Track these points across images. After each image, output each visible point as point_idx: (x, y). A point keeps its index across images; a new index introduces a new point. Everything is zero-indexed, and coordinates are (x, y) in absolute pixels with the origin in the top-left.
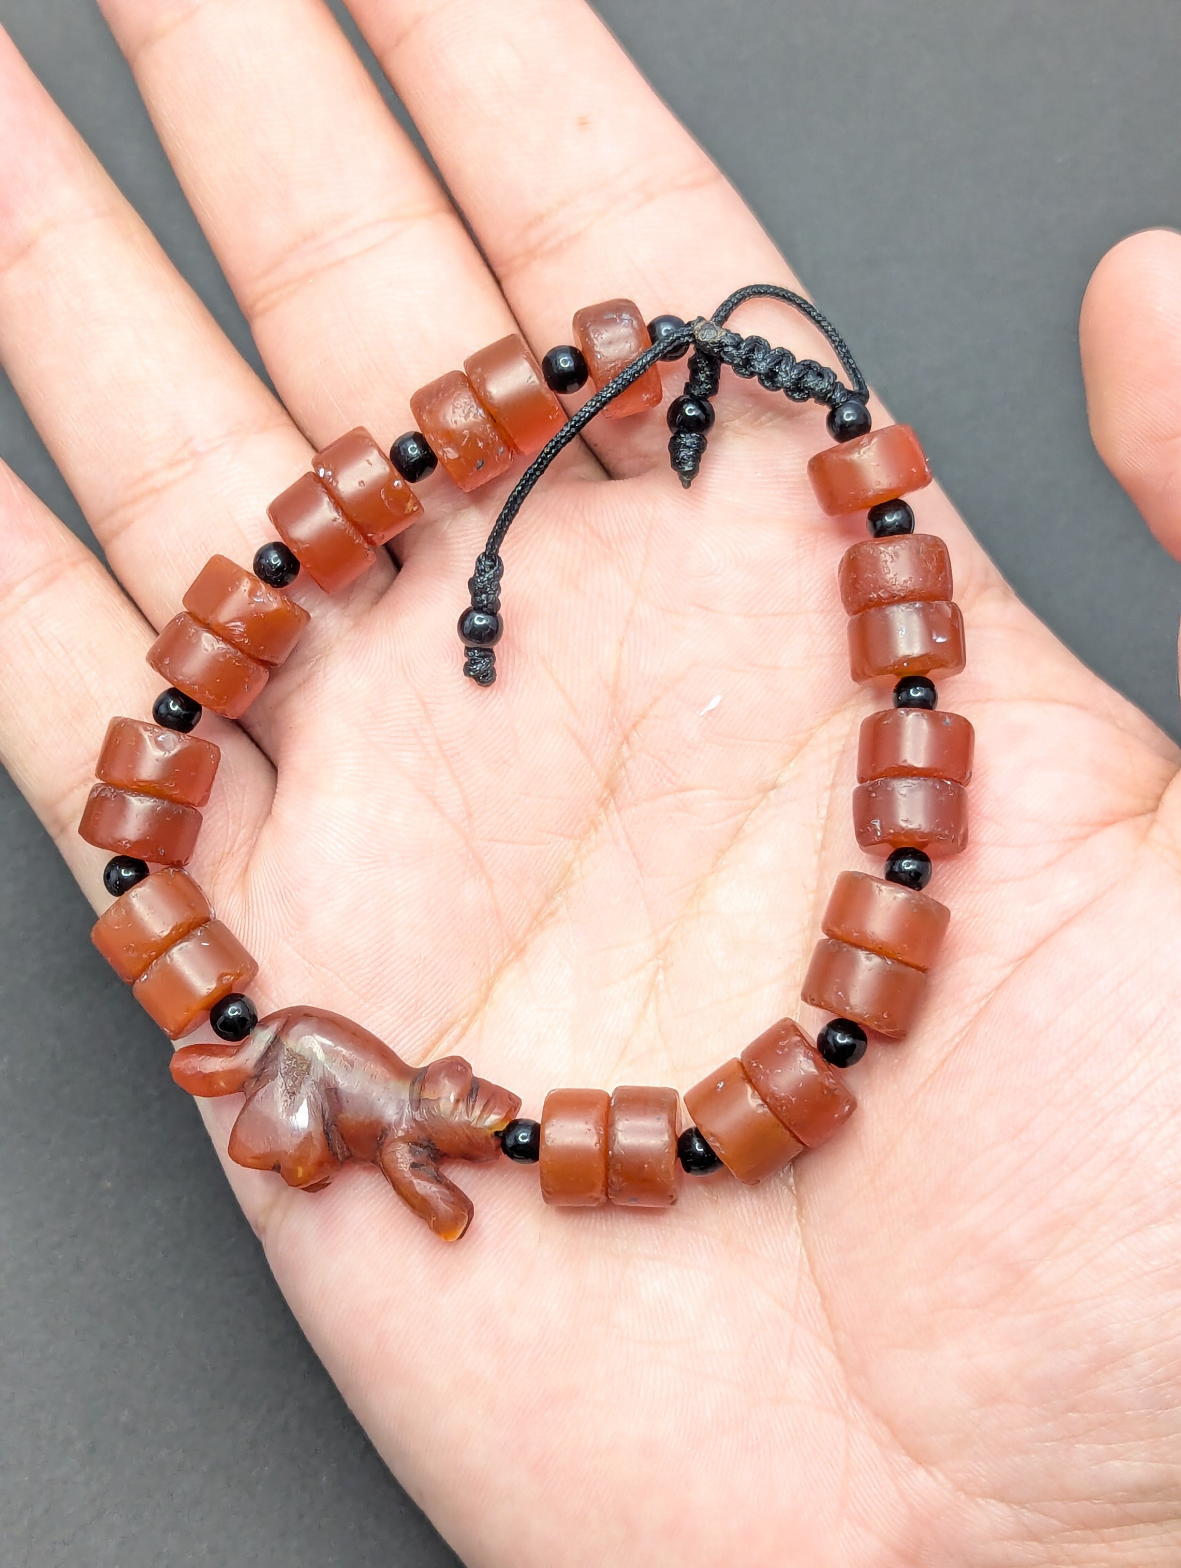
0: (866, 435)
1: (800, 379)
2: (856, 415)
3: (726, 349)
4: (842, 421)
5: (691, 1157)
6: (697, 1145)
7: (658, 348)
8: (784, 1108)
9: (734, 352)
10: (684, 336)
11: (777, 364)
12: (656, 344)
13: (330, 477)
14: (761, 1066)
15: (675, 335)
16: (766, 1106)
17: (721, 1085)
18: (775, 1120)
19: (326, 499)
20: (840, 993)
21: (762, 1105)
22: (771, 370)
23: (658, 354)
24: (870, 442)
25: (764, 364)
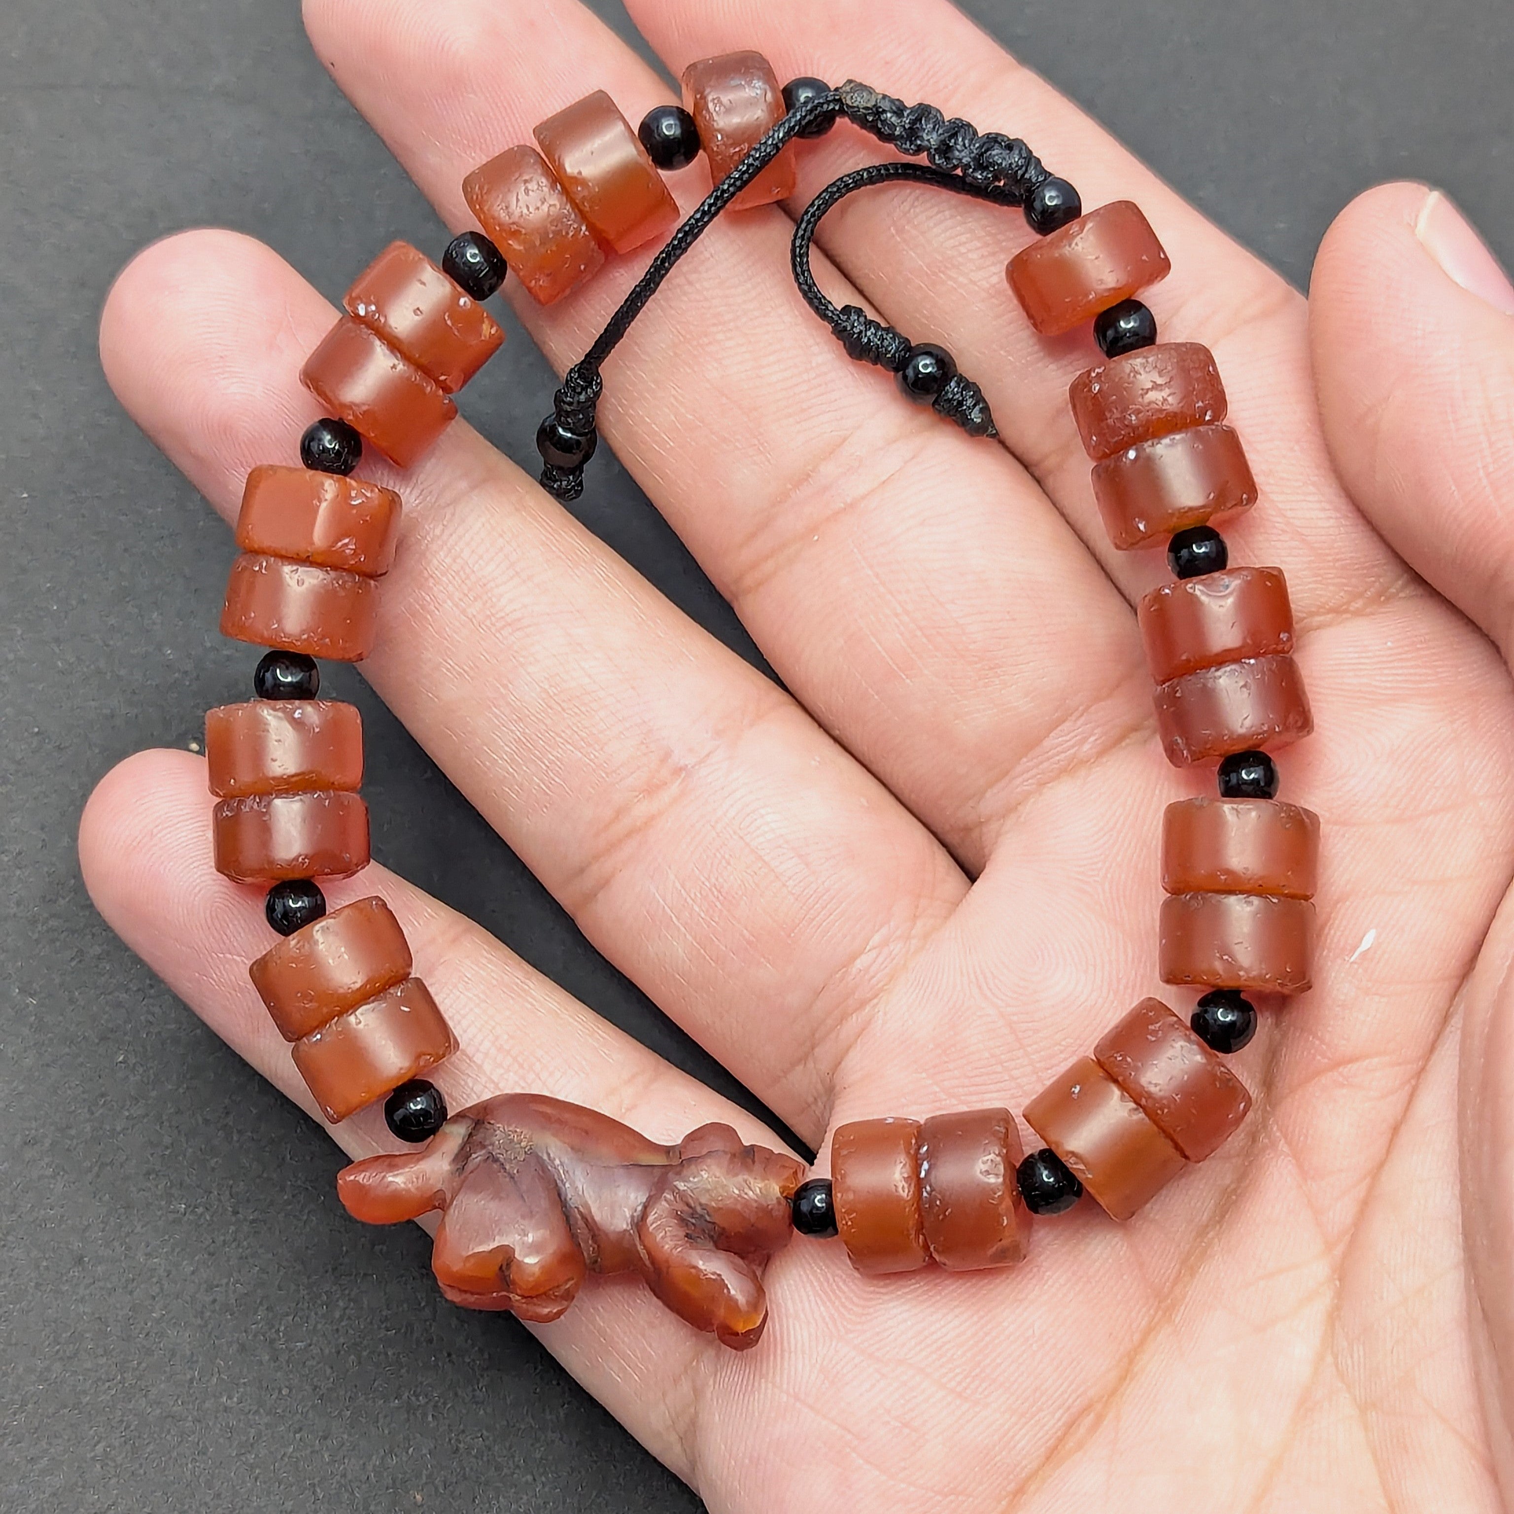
0: (1076, 221)
1: (982, 154)
2: (1061, 198)
3: (883, 117)
4: (1043, 206)
5: (1036, 1189)
6: (1045, 1173)
7: (793, 120)
8: (1166, 1111)
9: (894, 119)
10: (828, 102)
11: (950, 137)
12: (790, 115)
13: (374, 313)
14: (1129, 1059)
15: (816, 102)
16: (1141, 1110)
17: (1077, 1090)
18: (1155, 1128)
19: (377, 343)
20: (1225, 957)
21: (1136, 1109)
22: (943, 142)
23: (794, 126)
24: (1082, 230)
25: (935, 135)
